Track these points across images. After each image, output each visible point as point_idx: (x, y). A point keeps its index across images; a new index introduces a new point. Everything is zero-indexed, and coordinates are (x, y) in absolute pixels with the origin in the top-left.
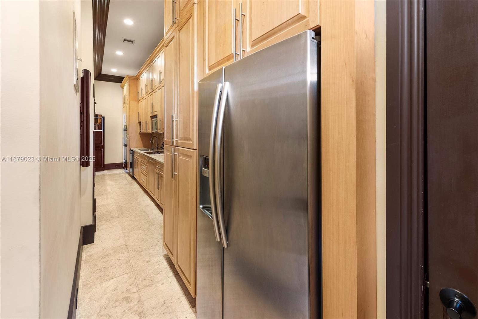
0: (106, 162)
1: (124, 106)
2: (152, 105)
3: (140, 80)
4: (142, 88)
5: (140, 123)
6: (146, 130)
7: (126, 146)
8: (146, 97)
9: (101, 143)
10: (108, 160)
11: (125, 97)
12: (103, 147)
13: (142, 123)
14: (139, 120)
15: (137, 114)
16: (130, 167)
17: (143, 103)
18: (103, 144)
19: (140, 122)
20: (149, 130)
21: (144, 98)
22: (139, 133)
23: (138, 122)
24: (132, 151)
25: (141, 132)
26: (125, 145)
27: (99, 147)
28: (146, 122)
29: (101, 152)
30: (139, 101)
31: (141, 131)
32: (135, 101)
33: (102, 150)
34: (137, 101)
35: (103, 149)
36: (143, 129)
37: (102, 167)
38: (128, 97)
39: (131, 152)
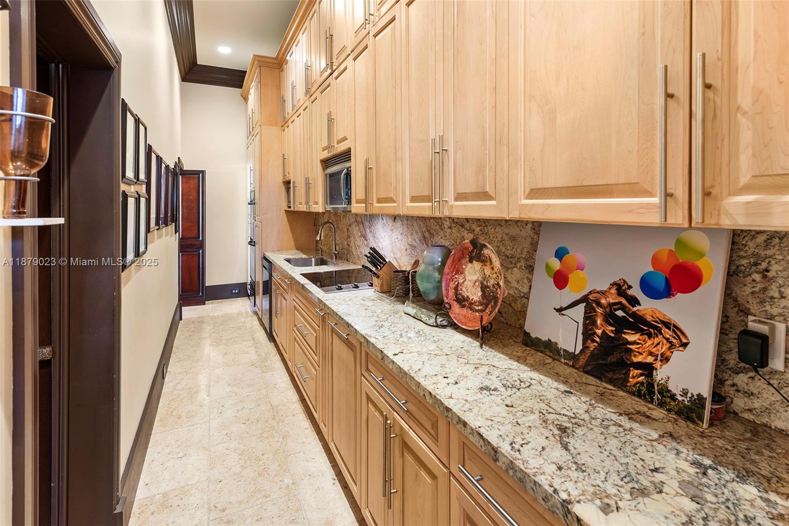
0: (209, 282)
1: (249, 144)
2: (330, 121)
3: (289, 63)
4: (292, 83)
5: (287, 183)
6: (307, 202)
7: (254, 246)
8: (307, 103)
9: (197, 236)
10: (213, 278)
11: (250, 118)
12: (202, 245)
13: (294, 182)
14: (284, 175)
15: (281, 160)
16: (264, 294)
17: (297, 127)
18: (203, 238)
19: (289, 182)
20: (316, 203)
21: (301, 110)
22: (285, 211)
23: (283, 182)
24: (269, 262)
25: (292, 209)
26: (252, 243)
27: (191, 246)
28: (307, 179)
29: (197, 257)
30: (284, 123)
31: (290, 207)
32: (276, 126)
33: (199, 253)
34: (280, 126)
35: (201, 251)
36: (298, 200)
37: (201, 294)
38: (257, 117)
39: (266, 264)
